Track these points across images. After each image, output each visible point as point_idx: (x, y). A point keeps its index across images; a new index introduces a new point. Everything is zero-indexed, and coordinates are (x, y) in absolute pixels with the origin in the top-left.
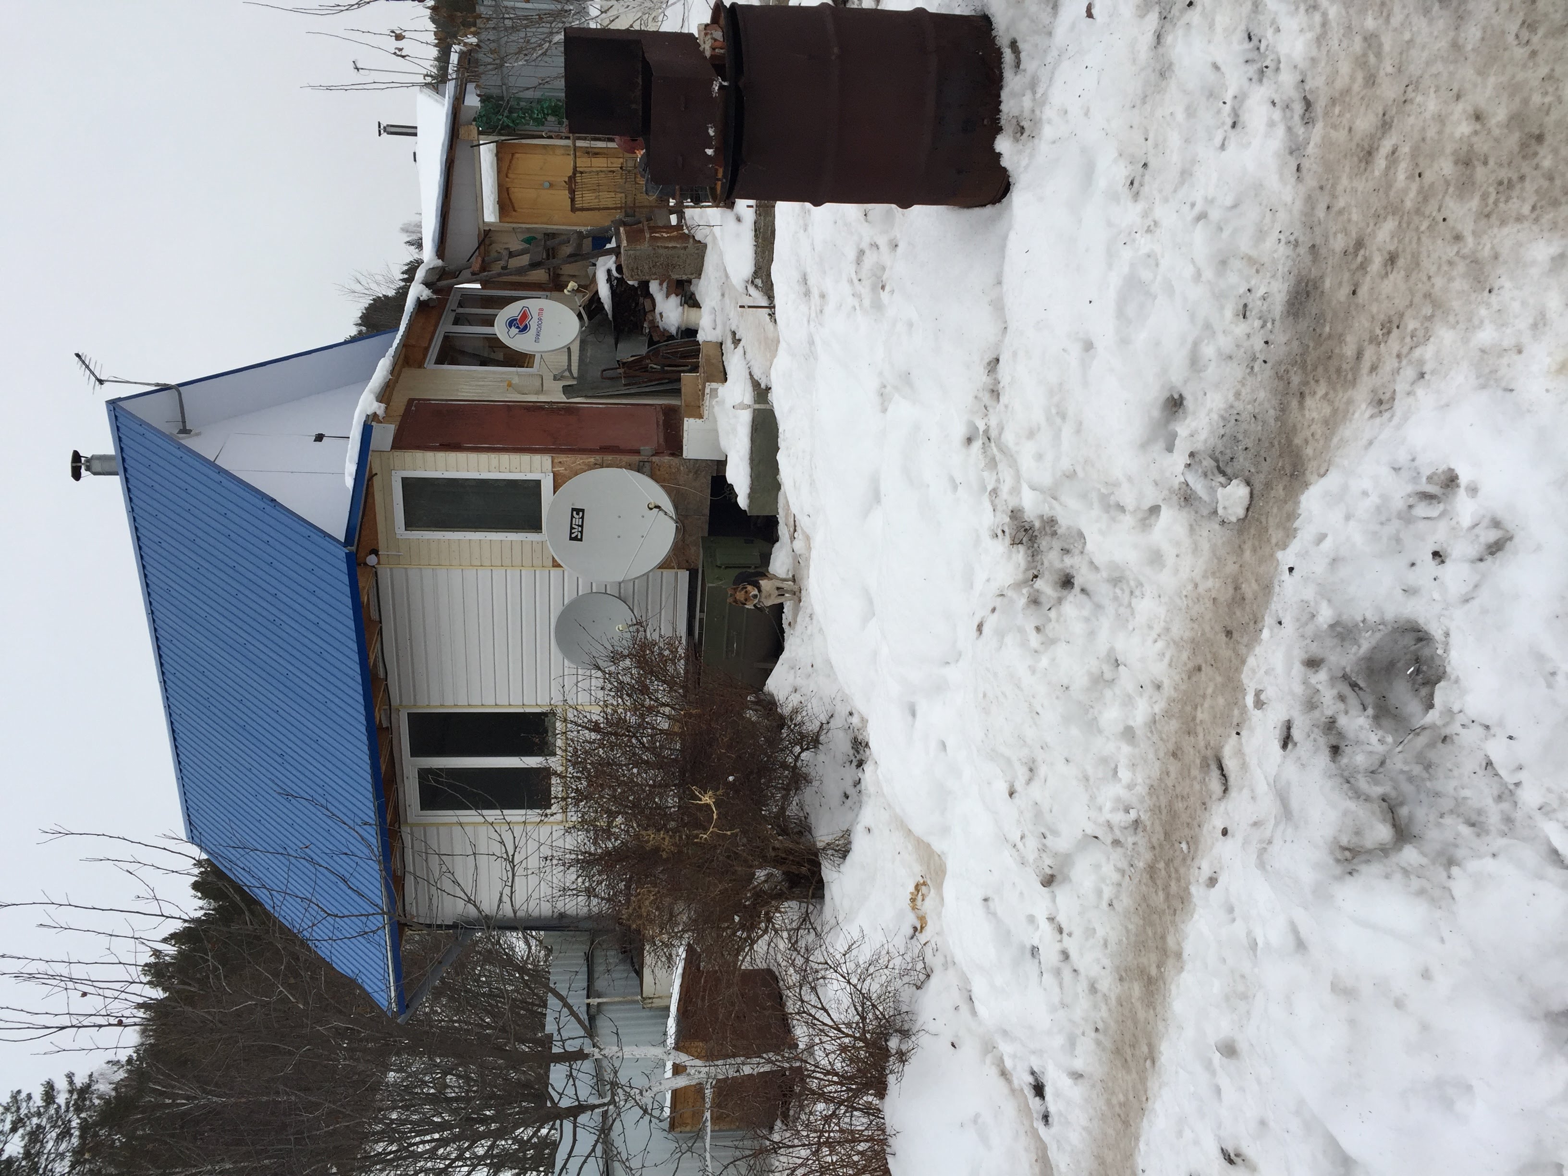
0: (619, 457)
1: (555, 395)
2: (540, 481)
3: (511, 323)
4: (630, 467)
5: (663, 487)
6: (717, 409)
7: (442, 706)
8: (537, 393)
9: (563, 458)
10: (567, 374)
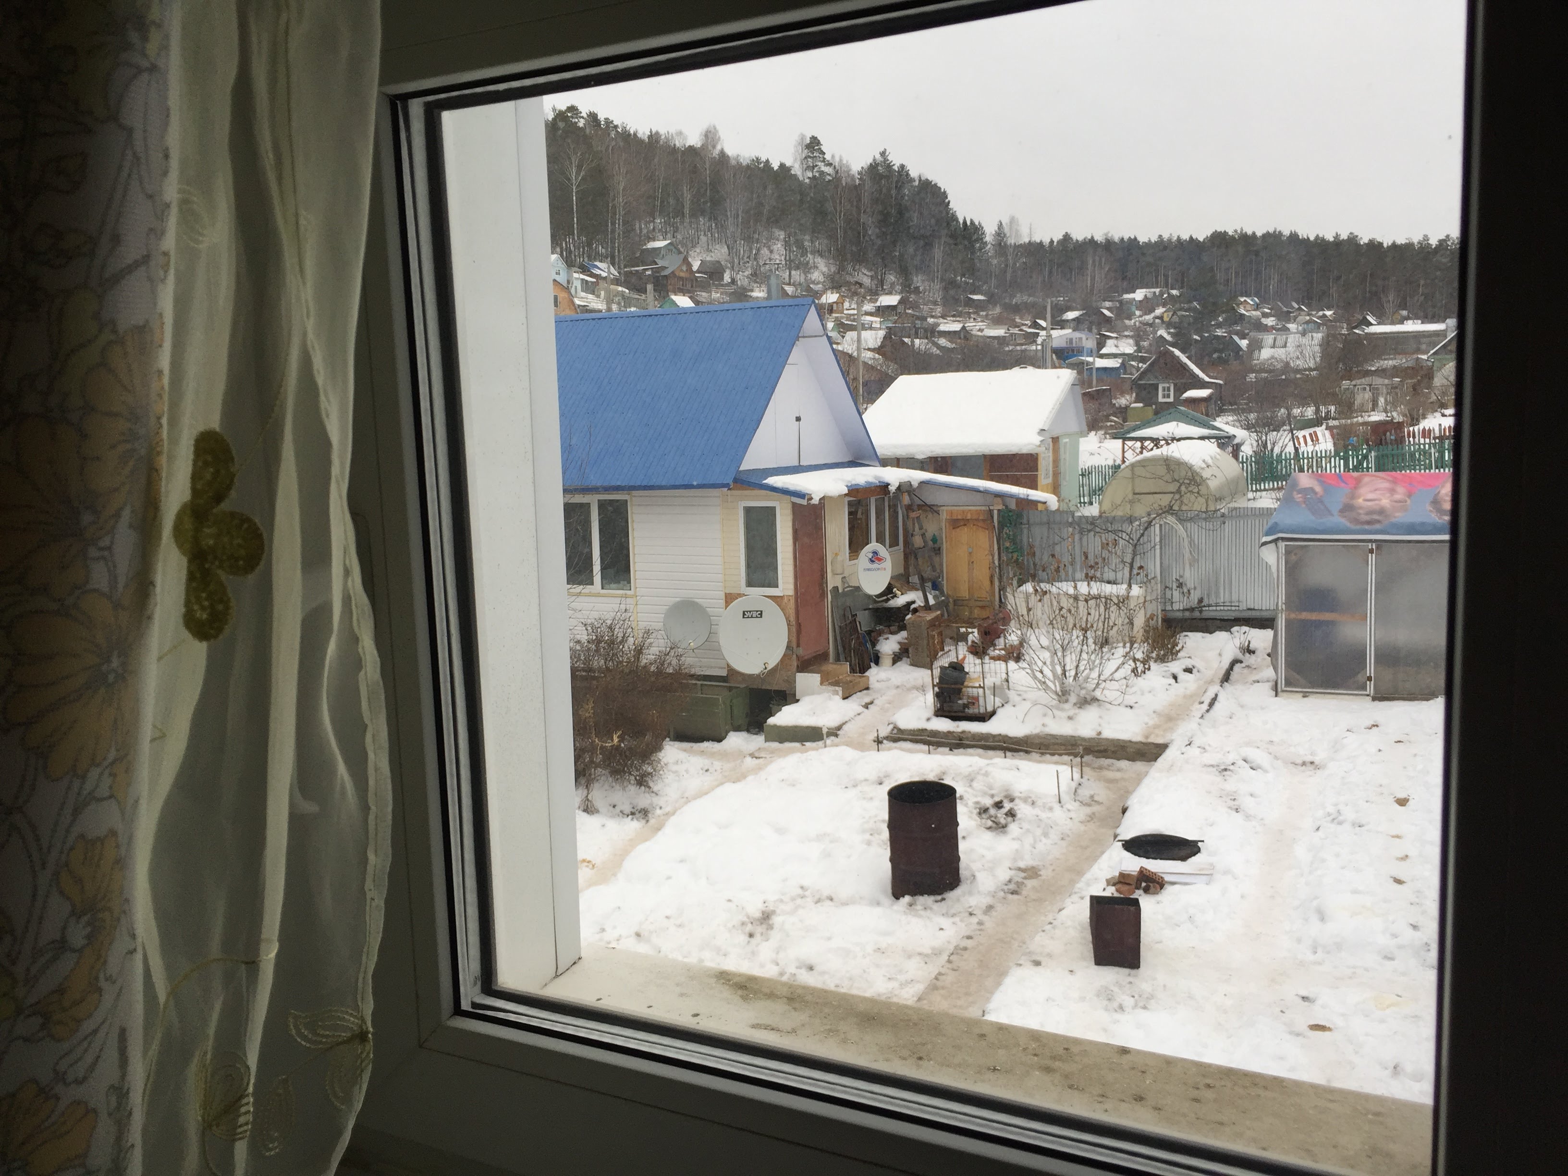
0: (795, 635)
1: (832, 581)
2: (777, 587)
3: (875, 553)
4: (789, 642)
5: (778, 664)
6: (826, 695)
7: (633, 521)
8: (832, 571)
9: (792, 601)
10: (846, 585)
